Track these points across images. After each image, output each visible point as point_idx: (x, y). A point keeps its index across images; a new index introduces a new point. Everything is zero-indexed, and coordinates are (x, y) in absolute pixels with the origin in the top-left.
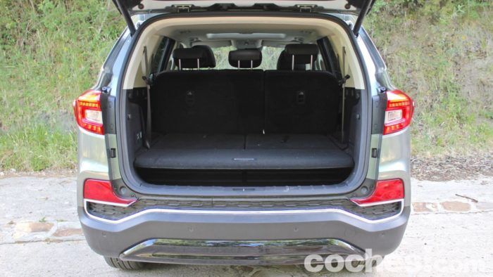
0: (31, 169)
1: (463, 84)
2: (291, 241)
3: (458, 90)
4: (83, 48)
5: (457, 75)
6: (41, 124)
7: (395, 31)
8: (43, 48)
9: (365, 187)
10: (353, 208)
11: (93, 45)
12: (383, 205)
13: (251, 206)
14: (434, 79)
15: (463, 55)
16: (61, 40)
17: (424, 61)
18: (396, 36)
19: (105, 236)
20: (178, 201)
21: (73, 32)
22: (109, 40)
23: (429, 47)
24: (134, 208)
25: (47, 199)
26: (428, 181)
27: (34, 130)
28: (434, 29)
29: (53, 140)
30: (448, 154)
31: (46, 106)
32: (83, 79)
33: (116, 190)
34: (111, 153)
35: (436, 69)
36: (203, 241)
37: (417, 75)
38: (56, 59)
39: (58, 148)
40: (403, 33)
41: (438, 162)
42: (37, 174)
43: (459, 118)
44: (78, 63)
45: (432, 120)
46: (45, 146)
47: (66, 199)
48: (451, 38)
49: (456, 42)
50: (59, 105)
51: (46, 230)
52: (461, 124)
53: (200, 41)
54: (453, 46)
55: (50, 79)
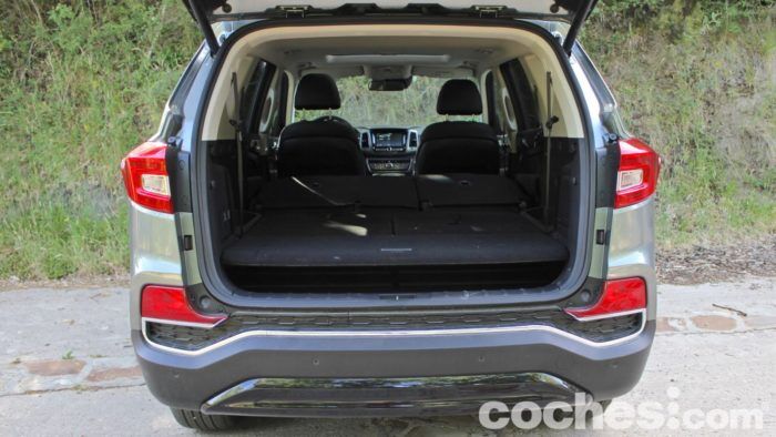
0: (45, 275)
1: (718, 135)
2: (466, 378)
3: (711, 145)
4: (122, 83)
5: (710, 122)
6: (60, 205)
7: (613, 54)
8: (58, 82)
9: (587, 291)
10: (569, 324)
11: (139, 77)
12: (614, 318)
13: (411, 323)
14: (674, 128)
15: (718, 90)
16: (86, 69)
17: (659, 100)
18: (617, 62)
19: (177, 376)
20: (294, 317)
21: (107, 56)
22: (165, 70)
23: (666, 80)
24: (223, 330)
25: (72, 322)
26: (668, 286)
27: (47, 214)
28: (674, 50)
29: (78, 229)
30: (698, 243)
31: (65, 176)
32: (125, 132)
33: (194, 302)
34: (185, 243)
35: (678, 112)
36: (328, 380)
37: (647, 121)
38: (80, 100)
39: (86, 242)
40: (626, 57)
41: (683, 256)
42: (53, 285)
43: (713, 187)
44: (116, 106)
45: (672, 190)
46: (66, 239)
47: (103, 322)
48: (699, 64)
49: (708, 70)
50: (86, 173)
51: (73, 372)
52: (716, 197)
53: (314, 68)
54: (703, 77)
55: (70, 131)
